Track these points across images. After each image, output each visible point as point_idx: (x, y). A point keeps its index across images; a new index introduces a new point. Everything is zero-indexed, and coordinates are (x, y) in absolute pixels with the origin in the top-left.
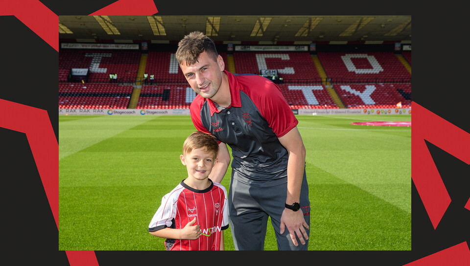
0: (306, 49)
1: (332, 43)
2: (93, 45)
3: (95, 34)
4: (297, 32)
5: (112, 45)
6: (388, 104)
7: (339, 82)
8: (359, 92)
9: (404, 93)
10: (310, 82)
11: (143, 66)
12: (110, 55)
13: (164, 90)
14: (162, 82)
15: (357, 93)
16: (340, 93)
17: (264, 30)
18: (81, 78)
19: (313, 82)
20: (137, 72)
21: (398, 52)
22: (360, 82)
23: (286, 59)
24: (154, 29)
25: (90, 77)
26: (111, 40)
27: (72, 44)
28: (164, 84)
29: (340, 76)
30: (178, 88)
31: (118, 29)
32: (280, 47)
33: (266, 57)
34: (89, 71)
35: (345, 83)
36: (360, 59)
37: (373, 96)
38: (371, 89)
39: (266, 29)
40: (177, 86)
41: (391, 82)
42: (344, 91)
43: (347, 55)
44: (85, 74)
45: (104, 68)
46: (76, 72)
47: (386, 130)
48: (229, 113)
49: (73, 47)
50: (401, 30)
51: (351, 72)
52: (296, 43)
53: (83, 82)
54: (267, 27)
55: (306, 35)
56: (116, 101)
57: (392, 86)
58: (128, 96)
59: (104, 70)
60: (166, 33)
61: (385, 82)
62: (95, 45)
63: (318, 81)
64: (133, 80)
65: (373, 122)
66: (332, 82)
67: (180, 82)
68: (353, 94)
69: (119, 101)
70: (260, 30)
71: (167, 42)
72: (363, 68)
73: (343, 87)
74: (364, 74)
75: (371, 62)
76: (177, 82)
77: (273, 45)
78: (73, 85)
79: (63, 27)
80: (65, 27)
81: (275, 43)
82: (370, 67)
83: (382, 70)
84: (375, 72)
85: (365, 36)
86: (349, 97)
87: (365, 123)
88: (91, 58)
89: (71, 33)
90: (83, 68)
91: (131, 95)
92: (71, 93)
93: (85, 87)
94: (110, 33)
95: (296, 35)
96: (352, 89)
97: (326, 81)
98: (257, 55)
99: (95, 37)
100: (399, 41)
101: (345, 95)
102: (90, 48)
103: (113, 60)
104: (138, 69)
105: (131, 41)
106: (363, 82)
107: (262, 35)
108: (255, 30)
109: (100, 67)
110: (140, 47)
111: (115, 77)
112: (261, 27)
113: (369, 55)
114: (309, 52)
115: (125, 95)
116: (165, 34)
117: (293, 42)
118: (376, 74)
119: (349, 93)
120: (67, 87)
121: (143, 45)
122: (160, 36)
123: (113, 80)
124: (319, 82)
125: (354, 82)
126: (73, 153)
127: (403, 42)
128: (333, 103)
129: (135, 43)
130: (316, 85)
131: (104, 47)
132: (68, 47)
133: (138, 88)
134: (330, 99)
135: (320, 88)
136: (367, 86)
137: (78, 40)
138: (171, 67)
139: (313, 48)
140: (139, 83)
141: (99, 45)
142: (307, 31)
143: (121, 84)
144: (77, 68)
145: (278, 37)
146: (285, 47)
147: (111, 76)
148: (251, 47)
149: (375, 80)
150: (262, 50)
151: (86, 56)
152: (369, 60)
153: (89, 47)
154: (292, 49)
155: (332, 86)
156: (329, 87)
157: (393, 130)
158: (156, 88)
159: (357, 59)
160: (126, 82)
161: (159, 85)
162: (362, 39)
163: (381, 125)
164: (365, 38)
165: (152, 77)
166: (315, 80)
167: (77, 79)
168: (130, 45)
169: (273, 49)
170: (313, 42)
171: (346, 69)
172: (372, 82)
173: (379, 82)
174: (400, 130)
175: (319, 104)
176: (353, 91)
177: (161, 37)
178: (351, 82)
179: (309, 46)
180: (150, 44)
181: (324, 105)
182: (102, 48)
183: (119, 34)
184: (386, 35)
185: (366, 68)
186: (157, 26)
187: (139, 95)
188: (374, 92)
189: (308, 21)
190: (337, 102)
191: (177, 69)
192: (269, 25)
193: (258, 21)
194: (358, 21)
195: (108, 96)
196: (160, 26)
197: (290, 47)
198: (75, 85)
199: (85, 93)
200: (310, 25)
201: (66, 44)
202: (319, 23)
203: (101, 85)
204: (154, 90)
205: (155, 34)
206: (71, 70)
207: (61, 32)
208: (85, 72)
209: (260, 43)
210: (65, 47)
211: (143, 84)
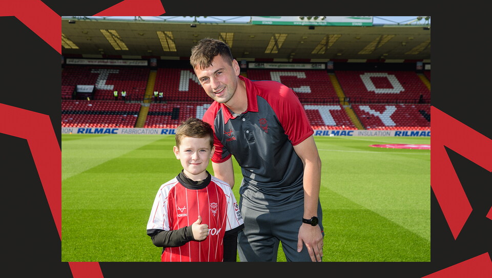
0: (323, 67)
1: (350, 61)
2: (99, 60)
3: (102, 50)
4: (313, 49)
5: (120, 61)
6: (409, 126)
7: (358, 102)
8: (379, 112)
9: (426, 114)
10: (327, 102)
11: (151, 83)
12: (117, 72)
13: (174, 109)
14: (171, 101)
15: (377, 114)
16: (358, 113)
17: (280, 47)
18: (86, 95)
19: (330, 102)
20: (145, 90)
21: (420, 71)
22: (380, 102)
23: (302, 77)
24: (164, 44)
25: (96, 94)
26: (118, 55)
27: (77, 60)
28: (173, 102)
29: (359, 96)
30: (189, 106)
31: (126, 45)
32: (295, 65)
33: (281, 75)
34: (95, 88)
35: (365, 103)
36: (380, 78)
37: (393, 117)
38: (391, 109)
39: (282, 46)
40: (188, 104)
41: (412, 103)
42: (363, 111)
43: (366, 74)
44: (91, 91)
45: (111, 84)
46: (81, 89)
47: (407, 153)
48: (244, 120)
49: (79, 63)
50: (423, 48)
51: (370, 92)
52: (312, 60)
53: (89, 100)
54: (283, 44)
55: (323, 53)
56: (122, 119)
57: (414, 107)
58: (135, 114)
59: (111, 87)
60: (176, 49)
61: (406, 103)
62: (102, 60)
63: (335, 101)
64: (141, 97)
65: (393, 145)
66: (350, 102)
67: (191, 100)
68: (373, 115)
69: (126, 119)
70: (275, 47)
71: (178, 58)
72: (383, 87)
73: (362, 108)
74: (384, 94)
75: (391, 82)
76: (188, 100)
77: (289, 62)
78: (77, 103)
79: (68, 42)
80: (71, 42)
81: (291, 60)
82: (391, 87)
83: (403, 90)
84: (395, 92)
85: (384, 55)
86: (368, 118)
87: (384, 146)
88: (97, 75)
89: (77, 48)
90: (88, 84)
91: (138, 113)
92: (75, 111)
93: (91, 105)
94: (117, 49)
95: (313, 53)
96: (371, 109)
97: (344, 101)
98: (271, 73)
99: (102, 53)
100: (421, 60)
101: (364, 116)
102: (97, 63)
103: (120, 77)
104: (147, 86)
105: (140, 57)
106: (383, 102)
107: (277, 52)
108: (270, 47)
109: (107, 84)
110: (149, 63)
112: (276, 44)
113: (389, 74)
114: (326, 70)
115: (132, 113)
117: (310, 60)
118: (396, 94)
119: (368, 113)
120: (71, 105)
121: (152, 61)
122: (170, 52)
124: (336, 102)
125: (374, 102)
126: (76, 174)
127: (425, 61)
128: (351, 124)
129: (144, 59)
130: (334, 105)
131: (111, 62)
132: (74, 63)
133: (146, 106)
134: (349, 120)
135: (338, 108)
136: (387, 107)
137: (84, 56)
138: (181, 85)
139: (330, 66)
140: (148, 101)
141: (106, 61)
142: (324, 48)
143: (128, 102)
144: (82, 84)
145: (294, 54)
146: (301, 65)
148: (265, 64)
149: (395, 101)
150: (277, 67)
151: (92, 72)
152: (390, 80)
153: (96, 62)
154: (308, 67)
155: (350, 106)
156: (347, 107)
157: (414, 153)
158: (165, 107)
159: (377, 78)
160: (133, 100)
161: (168, 104)
162: (382, 57)
163: (403, 148)
164: (385, 56)
165: (161, 94)
166: (332, 100)
167: (82, 96)
168: (139, 61)
169: (288, 66)
170: (331, 60)
171: (366, 89)
172: (393, 102)
173: (399, 103)
174: (421, 154)
175: (337, 125)
176: (372, 112)
177: (171, 54)
178: (370, 102)
179: (326, 64)
180: (159, 60)
181: (342, 126)
182: (109, 64)
183: (127, 49)
184: (406, 53)
185: (386, 88)
186: (167, 42)
187: (147, 113)
188: (394, 113)
189: (325, 38)
190: (356, 123)
191: (187, 87)
192: (284, 42)
193: (273, 38)
194: (378, 39)
195: (114, 114)
196: (170, 42)
197: (305, 65)
198: (79, 102)
199: (90, 111)
200: (327, 42)
201: (72, 60)
202: (337, 40)
203: (108, 103)
204: (163, 109)
205: (164, 50)
206: (76, 87)
207: (67, 47)
208: (91, 88)
209: (275, 60)
210: (71, 63)
211: (152, 102)
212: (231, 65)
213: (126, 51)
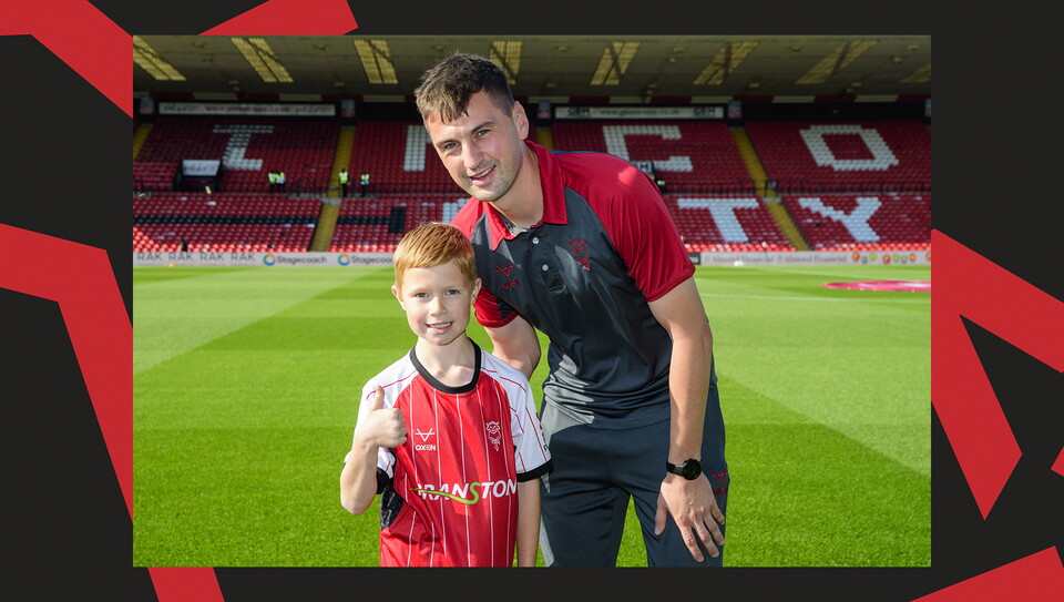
0: (719, 113)
1: (778, 99)
2: (230, 105)
3: (236, 82)
4: (698, 75)
5: (274, 106)
6: (908, 241)
7: (796, 190)
8: (842, 212)
10: (728, 191)
11: (344, 154)
12: (269, 130)
13: (393, 209)
14: (388, 191)
15: (838, 215)
16: (797, 214)
17: (623, 71)
18: (204, 181)
19: (735, 191)
20: (331, 169)
21: (931, 121)
22: (844, 190)
23: (672, 136)
24: (370, 68)
25: (224, 179)
26: (271, 94)
27: (182, 105)
28: (392, 195)
29: (799, 177)
30: (425, 204)
31: (288, 71)
32: (658, 110)
33: (626, 132)
34: (221, 166)
35: (810, 192)
36: (844, 137)
37: (874, 222)
38: (869, 205)
39: (627, 69)
40: (423, 200)
41: (916, 190)
42: (808, 210)
43: (813, 127)
44: (214, 173)
45: (257, 158)
46: (193, 168)
47: (905, 301)
48: (536, 241)
49: (187, 112)
51: (823, 167)
52: (695, 100)
53: (209, 191)
54: (630, 65)
55: (719, 82)
56: (282, 234)
57: (919, 198)
58: (310, 222)
59: (256, 164)
60: (397, 78)
61: (902, 190)
62: (236, 106)
63: (746, 188)
64: (322, 185)
65: (874, 283)
66: (778, 190)
67: (430, 191)
68: (829, 218)
69: (290, 234)
70: (613, 72)
71: (400, 99)
72: (850, 157)
73: (804, 202)
74: (853, 172)
75: (869, 144)
76: (423, 191)
77: (643, 105)
78: (184, 199)
79: (163, 66)
80: (169, 67)
81: (648, 100)
82: (868, 155)
83: (896, 162)
84: (878, 167)
85: (856, 85)
86: (818, 225)
87: (854, 285)
88: (227, 137)
89: (182, 78)
90: (208, 158)
91: (316, 219)
92: (180, 216)
93: (213, 203)
94: (269, 79)
95: (697, 82)
96: (825, 205)
97: (766, 188)
98: (605, 129)
99: (236, 89)
101: (810, 221)
102: (224, 112)
103: (276, 140)
104: (334, 159)
105: (318, 97)
106: (852, 190)
107: (617, 82)
108: (602, 71)
109: (248, 156)
110: (339, 110)
111: (280, 178)
112: (615, 64)
113: (864, 127)
114: (726, 120)
115: (304, 220)
116: (395, 82)
117: (690, 99)
118: (881, 171)
119: (818, 215)
120: (172, 203)
121: (344, 105)
122: (383, 84)
123: (277, 187)
124: (749, 190)
125: (831, 190)
126: (181, 352)
128: (781, 238)
129: (326, 100)
130: (742, 197)
131: (256, 110)
132: (175, 112)
133: (333, 204)
134: (775, 229)
135: (752, 203)
136: (859, 200)
137: (197, 95)
138: (408, 157)
139: (735, 112)
140: (336, 193)
141: (244, 106)
142: (721, 72)
143: (293, 196)
144: (194, 158)
145: (654, 86)
146: (670, 110)
147: (272, 177)
148: (591, 109)
149: (878, 186)
150: (617, 116)
151: (215, 131)
152: (866, 140)
153: (223, 110)
154: (686, 113)
155: (778, 200)
156: (772, 201)
157: (921, 301)
158: (374, 205)
159: (837, 136)
160: (305, 191)
161: (380, 198)
162: (849, 91)
163: (895, 289)
164: (856, 88)
165: (366, 178)
166: (739, 186)
167: (194, 184)
168: (316, 107)
169: (643, 114)
170: (736, 98)
171: (812, 161)
172: (873, 190)
173: (888, 190)
175: (750, 241)
176: (828, 212)
177: (385, 89)
178: (823, 191)
179: (725, 107)
180: (360, 104)
181: (760, 242)
182: (251, 113)
183: (290, 80)
184: (904, 81)
185: (857, 158)
186: (377, 63)
187: (335, 219)
188: (876, 213)
189: (723, 50)
190: (791, 235)
191: (422, 162)
192: (633, 60)
193: (607, 50)
194: (839, 50)
195: (264, 222)
196: (384, 63)
197: (679, 109)
198: (188, 197)
199: (211, 216)
200: (728, 59)
201: (171, 105)
202: (749, 54)
203: (250, 198)
204: (370, 210)
205: (371, 81)
206: (181, 163)
207: (159, 77)
208: (213, 167)
209: (613, 100)
210: (169, 112)
211: (345, 195)
212: (509, 115)
213: (288, 83)
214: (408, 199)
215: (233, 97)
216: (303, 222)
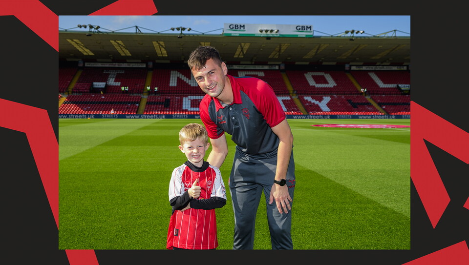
0: (277, 68)
1: (297, 63)
2: (109, 64)
3: (111, 56)
4: (270, 54)
5: (125, 64)
6: (340, 111)
7: (303, 94)
8: (318, 101)
9: (352, 103)
10: (280, 94)
11: (149, 80)
12: (123, 72)
13: (166, 99)
14: (164, 93)
15: (317, 102)
16: (304, 102)
17: (245, 53)
18: (100, 90)
19: (282, 94)
20: (144, 85)
21: (347, 71)
22: (319, 94)
23: (261, 75)
24: (158, 51)
25: (107, 89)
26: (124, 60)
27: (93, 63)
28: (165, 94)
29: (304, 89)
30: (177, 98)
31: (129, 52)
32: (257, 66)
33: (246, 73)
34: (106, 84)
35: (308, 95)
36: (319, 76)
37: (328, 105)
38: (327, 99)
39: (246, 52)
40: (176, 96)
41: (342, 94)
42: (307, 100)
43: (308, 73)
44: (104, 87)
45: (119, 82)
46: (96, 85)
47: (338, 131)
48: (231, 109)
49: (95, 66)
50: (349, 54)
51: (312, 86)
52: (269, 63)
53: (102, 93)
54: (247, 51)
55: (277, 57)
56: (127, 108)
57: (343, 97)
58: (137, 104)
59: (118, 84)
60: (167, 54)
61: (338, 94)
62: (111, 64)
63: (286, 93)
64: (141, 91)
65: (329, 125)
66: (297, 94)
67: (179, 93)
68: (314, 103)
69: (130, 108)
70: (241, 53)
71: (168, 62)
72: (321, 83)
73: (306, 98)
74: (322, 88)
75: (327, 79)
76: (176, 93)
77: (252, 64)
78: (93, 96)
79: (86, 50)
80: (89, 50)
81: (253, 63)
82: (326, 82)
83: (336, 85)
84: (330, 86)
85: (323, 59)
86: (310, 106)
87: (322, 126)
88: (108, 75)
89: (93, 54)
90: (102, 82)
91: (139, 103)
92: (92, 101)
93: (103, 97)
94: (123, 55)
95: (270, 57)
96: (313, 99)
97: (293, 93)
98: (239, 72)
99: (112, 58)
100: (349, 63)
101: (308, 104)
102: (108, 66)
103: (125, 76)
104: (145, 82)
105: (140, 61)
106: (321, 94)
107: (243, 57)
108: (237, 53)
109: (115, 81)
110: (147, 65)
111: (127, 89)
112: (242, 50)
113: (325, 73)
114: (279, 70)
115: (135, 103)
116: (167, 56)
117: (267, 62)
118: (331, 88)
119: (310, 102)
120: (89, 97)
121: (149, 64)
122: (162, 57)
123: (124, 92)
124: (287, 94)
125: (314, 94)
126: (92, 147)
127: (351, 64)
128: (298, 110)
129: (143, 62)
130: (285, 96)
131: (118, 65)
132: (90, 66)
133: (145, 98)
134: (296, 107)
135: (288, 98)
136: (324, 97)
137: (98, 60)
138: (171, 82)
139: (283, 67)
140: (146, 94)
141: (114, 64)
142: (278, 54)
143: (131, 95)
144: (97, 82)
145: (255, 58)
146: (261, 66)
147: (123, 88)
148: (234, 66)
149: (330, 93)
150: (243, 68)
151: (104, 72)
152: (326, 77)
153: (107, 65)
154: (266, 68)
155: (297, 97)
156: (295, 98)
157: (343, 131)
158: (159, 98)
159: (317, 76)
160: (135, 93)
161: (161, 96)
162: (320, 61)
163: (335, 126)
164: (322, 60)
165: (156, 89)
166: (284, 92)
167: (97, 91)
168: (139, 64)
169: (252, 67)
170: (283, 63)
171: (308, 84)
172: (328, 94)
173: (333, 94)
174: (349, 131)
175: (288, 111)
176: (313, 101)
177: (163, 58)
178: (312, 94)
179: (279, 65)
180: (154, 63)
181: (291, 111)
182: (117, 66)
183: (130, 55)
184: (338, 58)
185: (323, 83)
186: (160, 49)
187: (146, 103)
188: (329, 102)
189: (278, 46)
190: (301, 109)
191: (176, 83)
192: (248, 49)
193: (239, 46)
194: (317, 47)
195: (121, 104)
196: (163, 49)
197: (264, 66)
198: (95, 95)
199: (103, 102)
200: (280, 49)
201: (89, 63)
202: (287, 48)
203: (119, 95)
204: (158, 100)
205: (159, 55)
206: (92, 84)
207: (85, 54)
208: (103, 85)
209: (241, 63)
210: (88, 66)
211: (149, 94)
212: (221, 67)
213: (129, 56)
214: (171, 96)
215: (110, 61)
216: (134, 104)
